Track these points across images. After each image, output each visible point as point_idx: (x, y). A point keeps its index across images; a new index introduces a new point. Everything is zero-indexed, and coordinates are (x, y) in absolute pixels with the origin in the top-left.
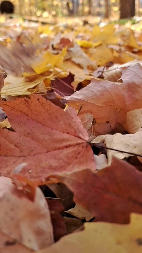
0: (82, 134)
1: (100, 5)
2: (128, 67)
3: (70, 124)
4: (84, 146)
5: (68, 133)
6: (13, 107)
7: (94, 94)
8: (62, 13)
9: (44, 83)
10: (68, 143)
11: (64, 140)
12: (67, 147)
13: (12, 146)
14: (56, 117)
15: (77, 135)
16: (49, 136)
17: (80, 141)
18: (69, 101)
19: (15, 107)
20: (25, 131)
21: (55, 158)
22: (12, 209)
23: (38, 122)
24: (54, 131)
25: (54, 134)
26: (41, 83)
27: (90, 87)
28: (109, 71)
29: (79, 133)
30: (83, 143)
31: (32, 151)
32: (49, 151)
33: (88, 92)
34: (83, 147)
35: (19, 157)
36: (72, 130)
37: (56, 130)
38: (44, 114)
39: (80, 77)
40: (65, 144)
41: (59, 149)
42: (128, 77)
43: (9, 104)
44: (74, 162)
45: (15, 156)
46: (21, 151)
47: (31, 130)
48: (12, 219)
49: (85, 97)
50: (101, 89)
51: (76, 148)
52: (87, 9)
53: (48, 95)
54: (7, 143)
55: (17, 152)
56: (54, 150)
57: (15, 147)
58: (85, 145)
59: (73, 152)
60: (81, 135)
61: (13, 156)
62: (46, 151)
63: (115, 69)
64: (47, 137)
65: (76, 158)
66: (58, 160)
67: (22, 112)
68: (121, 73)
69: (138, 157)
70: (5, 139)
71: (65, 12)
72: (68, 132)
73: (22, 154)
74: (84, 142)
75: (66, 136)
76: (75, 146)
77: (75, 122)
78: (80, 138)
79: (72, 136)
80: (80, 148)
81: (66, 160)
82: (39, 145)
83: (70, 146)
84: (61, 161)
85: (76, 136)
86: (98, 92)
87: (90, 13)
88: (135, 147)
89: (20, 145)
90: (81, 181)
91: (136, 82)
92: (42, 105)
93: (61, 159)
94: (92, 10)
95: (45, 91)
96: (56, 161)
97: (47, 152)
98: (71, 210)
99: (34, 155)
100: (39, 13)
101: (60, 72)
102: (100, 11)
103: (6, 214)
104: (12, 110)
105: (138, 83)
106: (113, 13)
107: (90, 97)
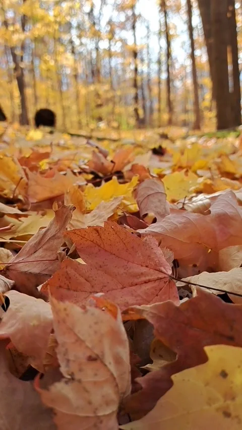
0: (164, 268)
1: (186, 111)
2: (218, 196)
3: (149, 256)
4: (166, 281)
5: (147, 267)
6: (83, 236)
7: (175, 226)
8: (128, 124)
10: (147, 278)
11: (142, 274)
12: (146, 282)
13: (82, 280)
14: (133, 248)
15: (158, 268)
16: (125, 269)
17: (161, 275)
18: (143, 234)
19: (86, 237)
20: (97, 263)
21: (132, 295)
22: (96, 323)
23: (112, 254)
24: (130, 264)
25: (130, 268)
27: (169, 219)
28: (194, 202)
29: (161, 266)
30: (165, 278)
31: (105, 286)
32: (125, 287)
33: (167, 224)
34: (165, 283)
35: (91, 292)
36: (152, 263)
37: (133, 263)
38: (119, 243)
40: (143, 279)
41: (136, 285)
42: (219, 207)
43: (79, 233)
44: (154, 300)
45: (86, 292)
46: (93, 287)
47: (103, 263)
48: (96, 332)
49: (164, 230)
50: (183, 220)
51: (156, 284)
52: (165, 117)
54: (77, 275)
55: (88, 286)
56: (131, 286)
57: (85, 281)
58: (168, 279)
59: (153, 287)
60: (162, 269)
61: (83, 291)
62: (121, 286)
63: (201, 200)
64: (122, 271)
65: (157, 295)
66: (136, 297)
67: (93, 242)
68: (210, 205)
69: (228, 294)
70: (76, 271)
71: (133, 121)
72: (147, 265)
73: (93, 290)
74: (166, 276)
75: (144, 270)
76: (155, 281)
77: (155, 253)
78: (161, 272)
79: (152, 270)
80: (162, 283)
81: (145, 298)
82: (112, 280)
83: (149, 281)
84: (139, 298)
85: (157, 270)
86: (180, 224)
87: (170, 122)
88: (225, 284)
89: (91, 279)
90: (162, 315)
91: (228, 213)
92: (116, 234)
93: (139, 295)
94: (174, 118)
96: (134, 298)
97: (122, 288)
98: (148, 366)
99: (108, 291)
100: (93, 125)
101: (128, 205)
102: (187, 119)
103: (90, 327)
104: (82, 239)
105: (232, 214)
106: (206, 121)
107: (170, 229)
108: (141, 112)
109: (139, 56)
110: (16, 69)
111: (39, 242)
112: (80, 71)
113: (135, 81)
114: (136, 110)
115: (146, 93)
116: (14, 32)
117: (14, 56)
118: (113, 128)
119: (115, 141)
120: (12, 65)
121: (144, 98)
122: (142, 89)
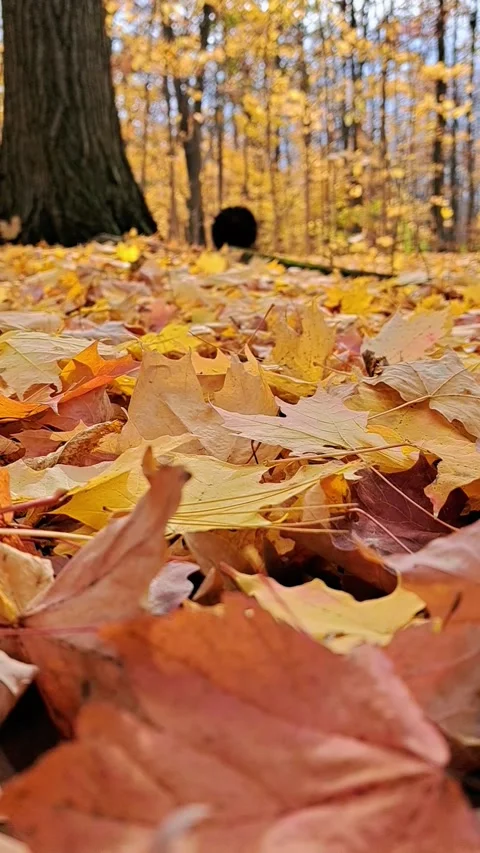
0: (420, 740)
4: (430, 786)
5: (361, 737)
8: (416, 240)
9: (322, 491)
10: (365, 778)
11: (347, 764)
12: (361, 792)
16: (289, 749)
17: (410, 767)
21: (315, 835)
24: (306, 732)
26: (312, 489)
30: (425, 775)
32: (291, 810)
36: (377, 727)
39: (460, 469)
40: (352, 780)
41: (331, 801)
53: (333, 534)
56: (310, 806)
58: (435, 781)
60: (413, 744)
72: (363, 732)
76: (391, 786)
78: (410, 754)
83: (372, 787)
95: (325, 520)
108: (447, 213)
109: (450, 90)
110: (183, 126)
111: (105, 558)
112: (317, 126)
113: (437, 144)
114: (436, 210)
115: (461, 170)
116: (186, 49)
117: (182, 99)
118: (382, 249)
119: (381, 277)
120: (176, 117)
121: (454, 182)
122: (454, 163)
